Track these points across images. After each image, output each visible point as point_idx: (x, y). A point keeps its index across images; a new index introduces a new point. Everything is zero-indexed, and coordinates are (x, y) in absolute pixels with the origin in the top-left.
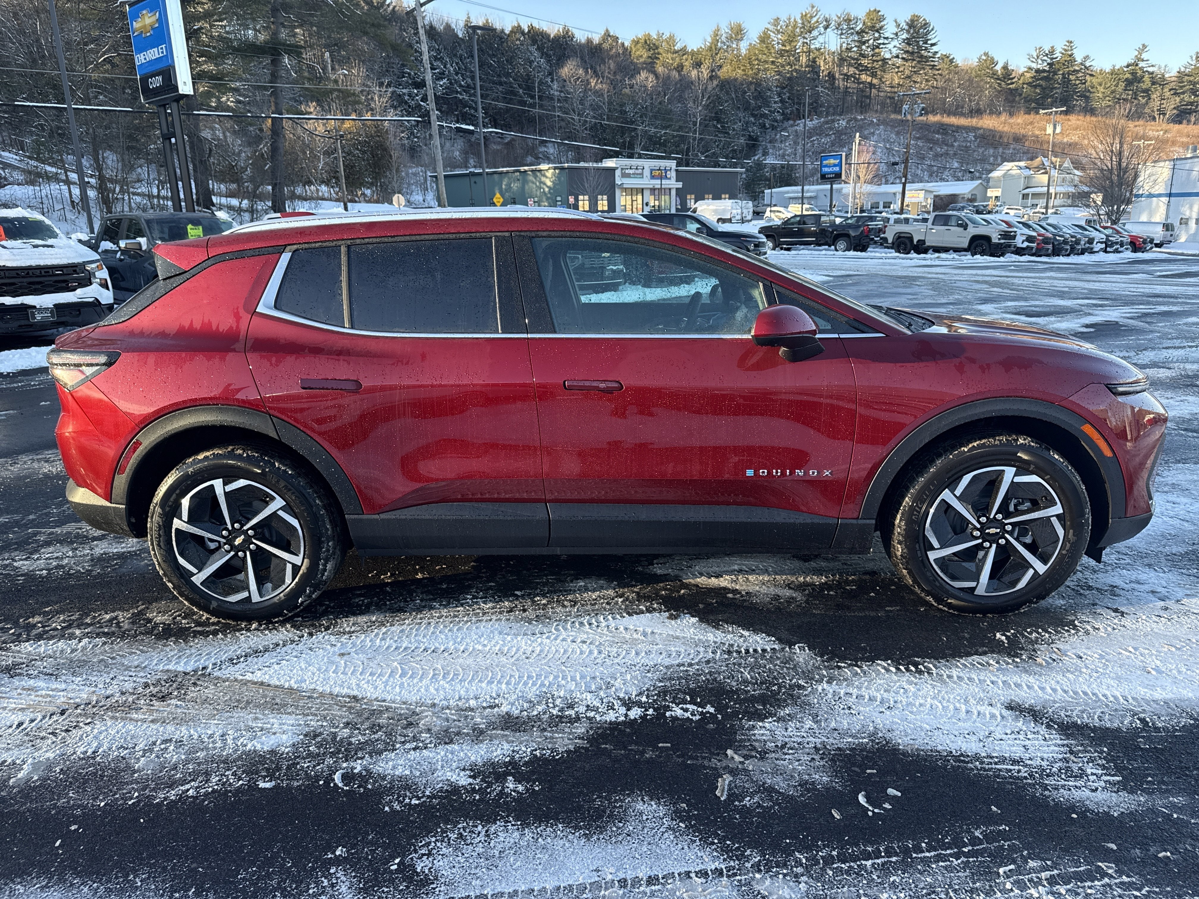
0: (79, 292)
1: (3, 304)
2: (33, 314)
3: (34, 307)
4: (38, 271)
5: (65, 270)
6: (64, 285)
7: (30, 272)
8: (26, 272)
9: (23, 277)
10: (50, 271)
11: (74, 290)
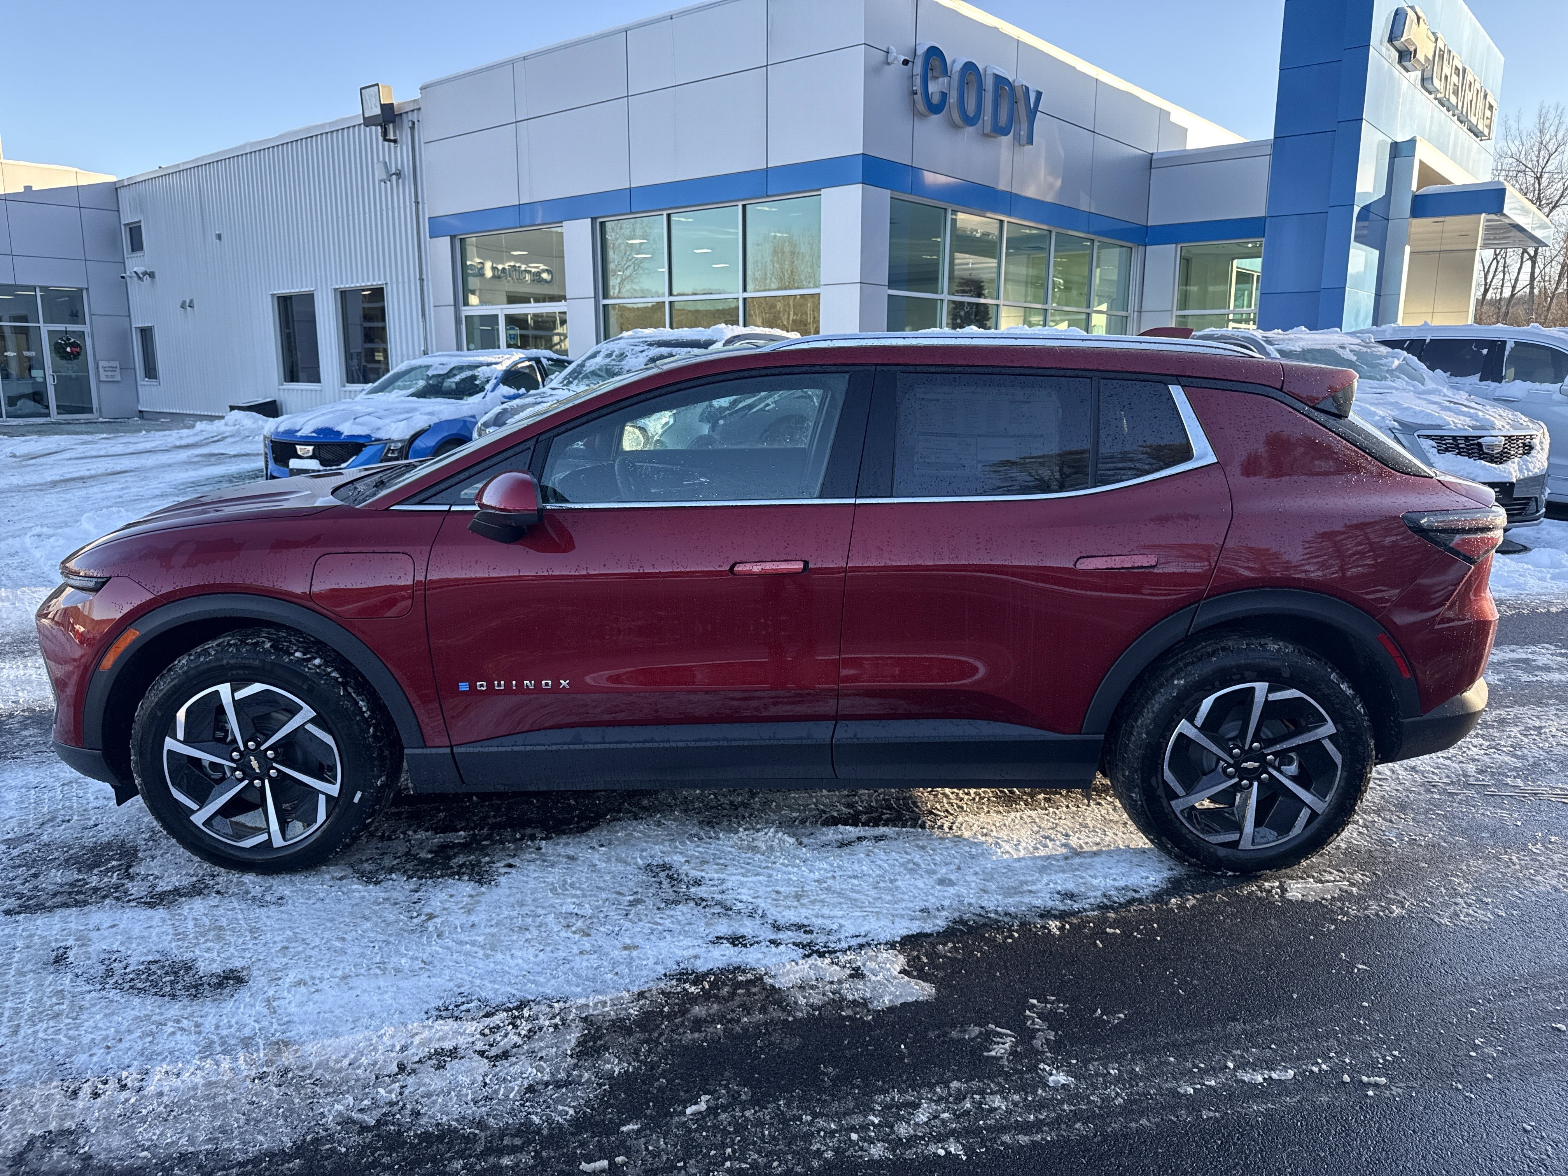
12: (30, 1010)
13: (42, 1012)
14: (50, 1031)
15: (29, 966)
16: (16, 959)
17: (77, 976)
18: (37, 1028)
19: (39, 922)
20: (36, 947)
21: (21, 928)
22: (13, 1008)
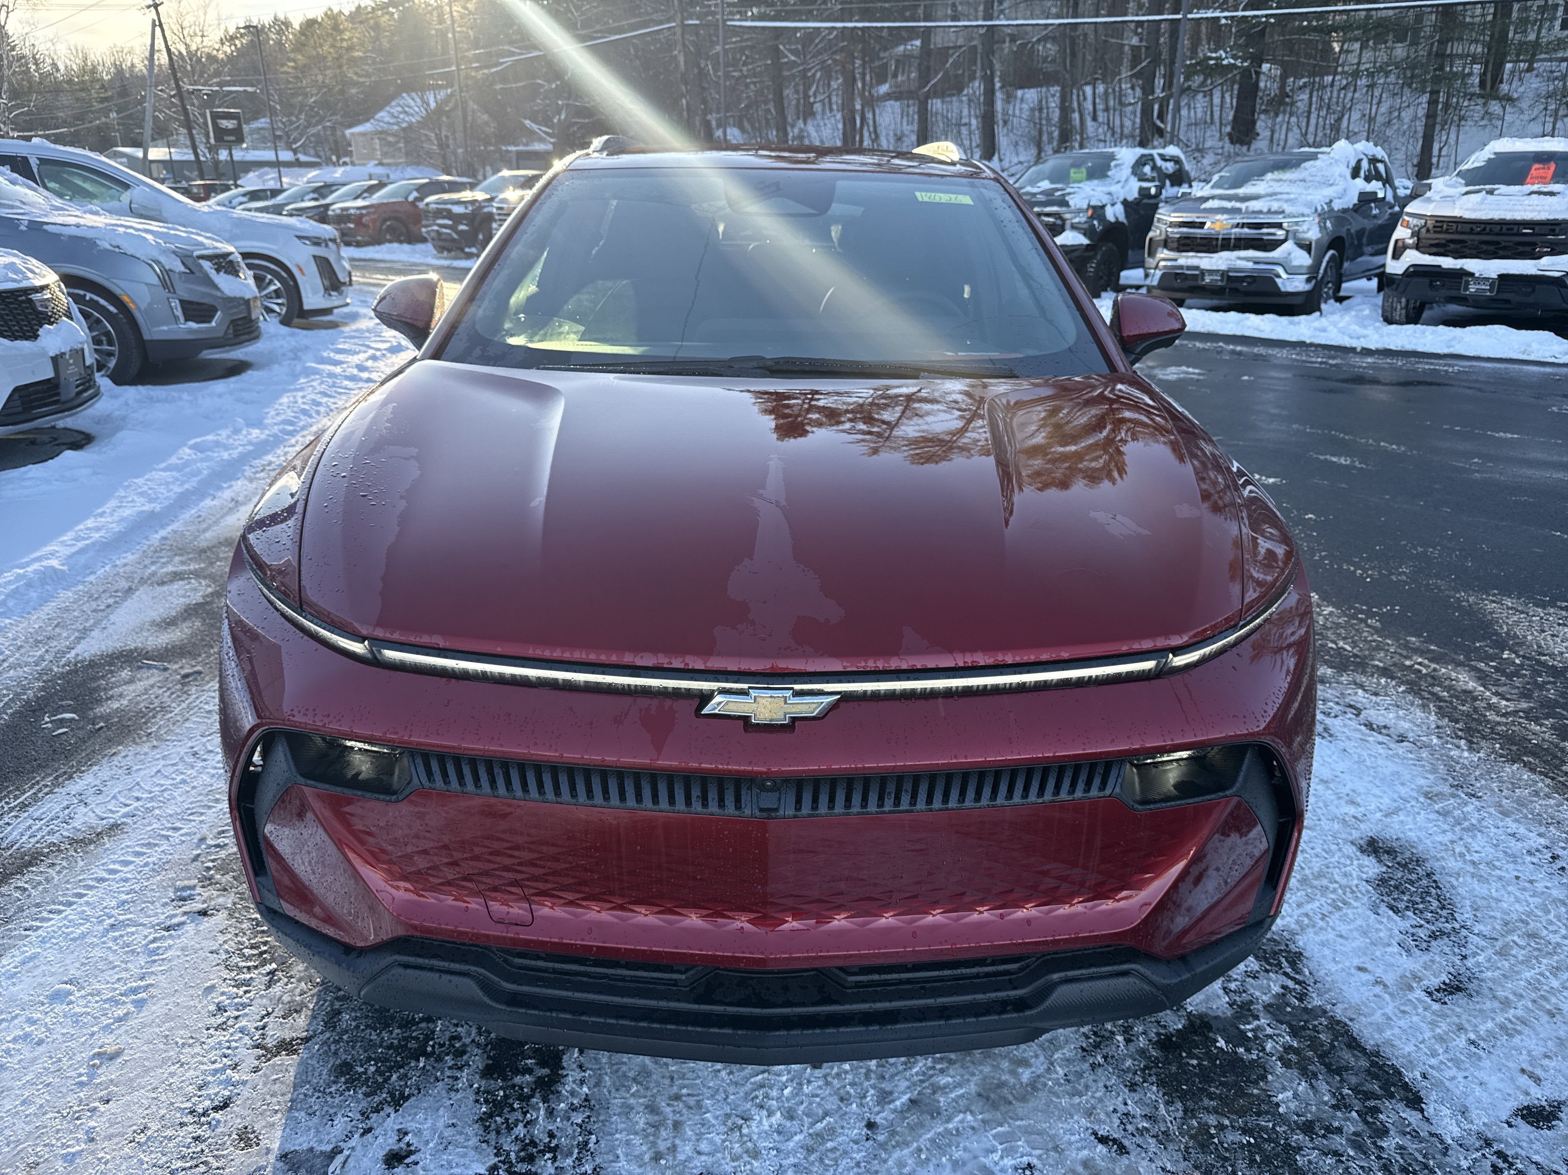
0: (1546, 261)
1: (1439, 266)
2: (1467, 283)
3: (1472, 275)
4: (1498, 227)
5: (1537, 228)
6: (1528, 249)
7: (1488, 227)
8: (1483, 226)
9: (1478, 233)
10: (1516, 228)
11: (1539, 258)
12: (1545, 961)
13: (1539, 950)
14: (1554, 928)
15: (1488, 1005)
16: (1490, 1025)
17: (1465, 957)
18: (1559, 940)
19: (1409, 1048)
20: (1456, 1020)
21: (1433, 1061)
22: (1555, 976)
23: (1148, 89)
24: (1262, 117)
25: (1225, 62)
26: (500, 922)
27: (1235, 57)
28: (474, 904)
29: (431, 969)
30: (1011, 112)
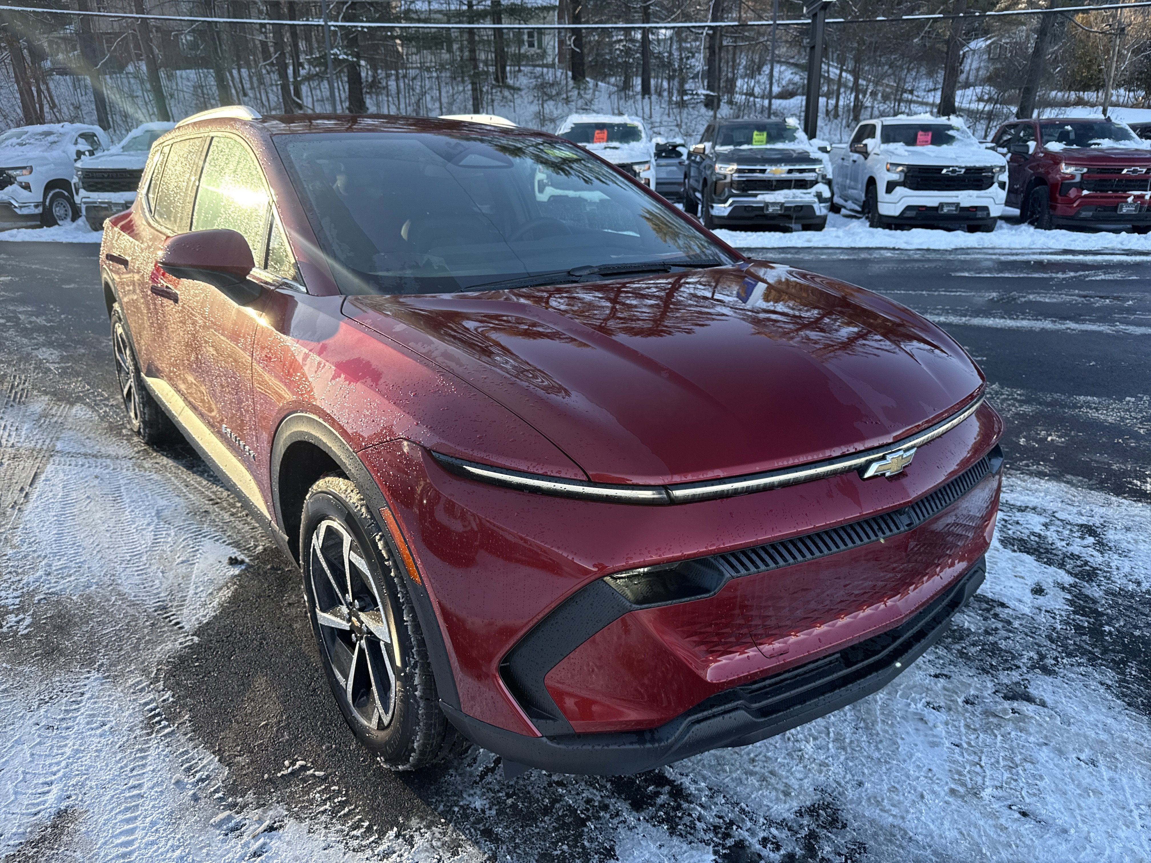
23: (283, 75)
24: (368, 96)
25: (341, 57)
26: (771, 656)
27: (345, 54)
28: (751, 652)
29: (714, 716)
30: (175, 87)
